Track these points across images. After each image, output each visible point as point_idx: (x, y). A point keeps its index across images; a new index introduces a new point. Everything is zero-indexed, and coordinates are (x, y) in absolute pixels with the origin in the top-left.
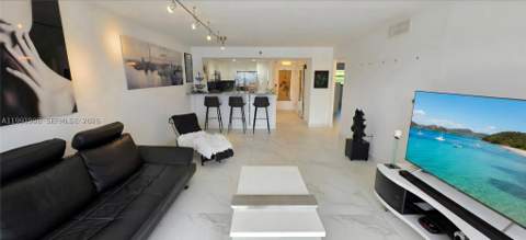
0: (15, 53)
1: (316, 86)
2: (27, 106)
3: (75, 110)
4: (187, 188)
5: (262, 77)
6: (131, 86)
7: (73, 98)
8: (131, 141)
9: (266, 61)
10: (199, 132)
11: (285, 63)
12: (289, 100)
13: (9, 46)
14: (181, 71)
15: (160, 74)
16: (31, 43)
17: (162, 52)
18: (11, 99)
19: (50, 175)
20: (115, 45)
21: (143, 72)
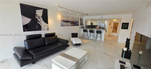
0: (39, 20)
1: (122, 28)
2: (40, 28)
3: (48, 29)
4: (64, 49)
6: (62, 26)
7: (48, 27)
8: (57, 37)
9: (107, 19)
10: (77, 38)
11: (114, 20)
12: (117, 32)
13: (38, 19)
14: (79, 23)
15: (71, 23)
16: (41, 18)
17: (72, 18)
18: (37, 27)
19: (38, 40)
20: (59, 17)
21: (66, 23)
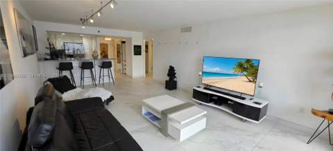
1: (135, 54)
5: (88, 47)
11: (107, 39)
